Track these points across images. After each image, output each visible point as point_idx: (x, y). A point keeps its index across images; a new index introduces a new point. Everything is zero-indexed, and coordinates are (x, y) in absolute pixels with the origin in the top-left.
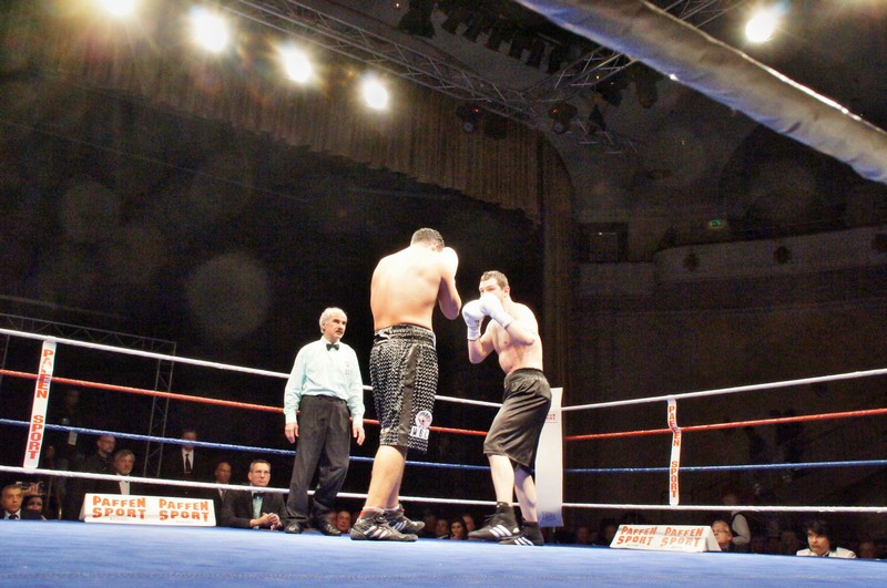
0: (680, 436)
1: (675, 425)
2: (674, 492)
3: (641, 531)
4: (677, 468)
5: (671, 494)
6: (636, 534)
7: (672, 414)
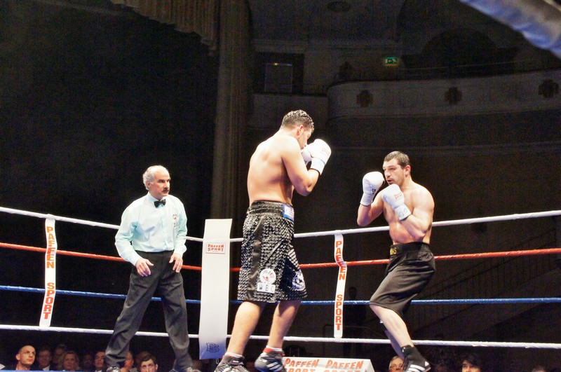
0: (345, 270)
1: (341, 259)
2: (338, 325)
3: (303, 363)
4: (342, 301)
5: (336, 327)
6: (299, 367)
7: (339, 248)
